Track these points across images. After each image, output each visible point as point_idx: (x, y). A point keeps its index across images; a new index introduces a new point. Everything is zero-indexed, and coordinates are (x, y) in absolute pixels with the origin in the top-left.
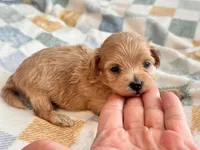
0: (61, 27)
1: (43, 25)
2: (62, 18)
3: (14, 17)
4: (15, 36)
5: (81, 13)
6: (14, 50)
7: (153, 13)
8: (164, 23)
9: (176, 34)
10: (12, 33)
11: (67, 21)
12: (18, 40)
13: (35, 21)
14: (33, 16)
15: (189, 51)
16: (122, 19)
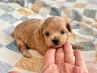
0: (32, 14)
1: (23, 13)
2: (32, 9)
3: (10, 9)
4: (10, 18)
5: (41, 7)
6: (10, 25)
7: (75, 6)
8: (81, 11)
9: (86, 16)
10: (9, 17)
11: (34, 11)
12: (12, 20)
13: (19, 11)
14: (18, 8)
15: (93, 24)
16: (61, 9)
